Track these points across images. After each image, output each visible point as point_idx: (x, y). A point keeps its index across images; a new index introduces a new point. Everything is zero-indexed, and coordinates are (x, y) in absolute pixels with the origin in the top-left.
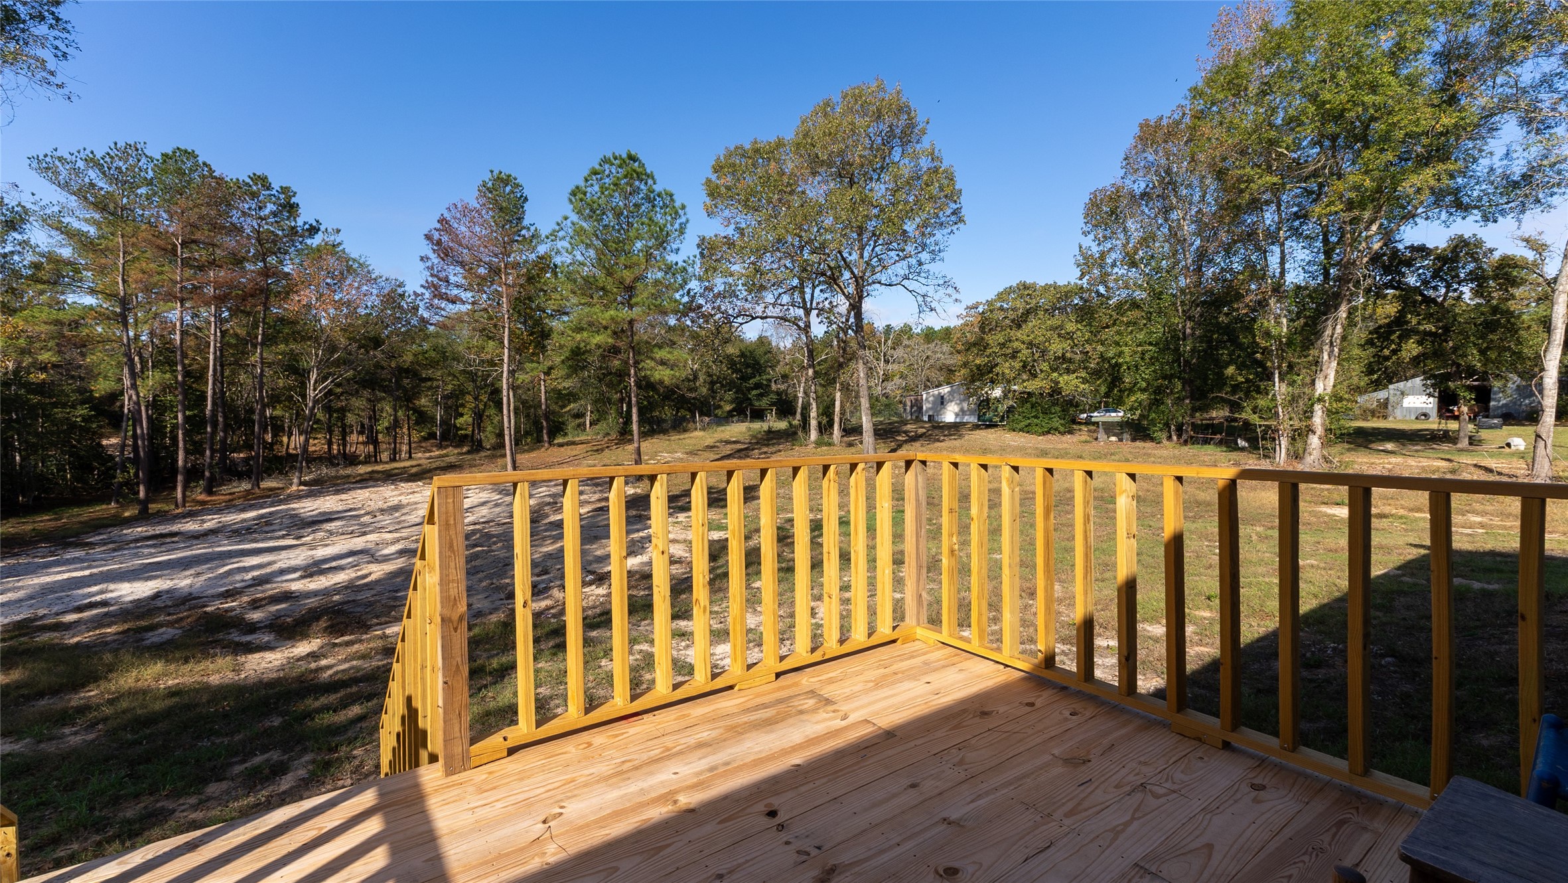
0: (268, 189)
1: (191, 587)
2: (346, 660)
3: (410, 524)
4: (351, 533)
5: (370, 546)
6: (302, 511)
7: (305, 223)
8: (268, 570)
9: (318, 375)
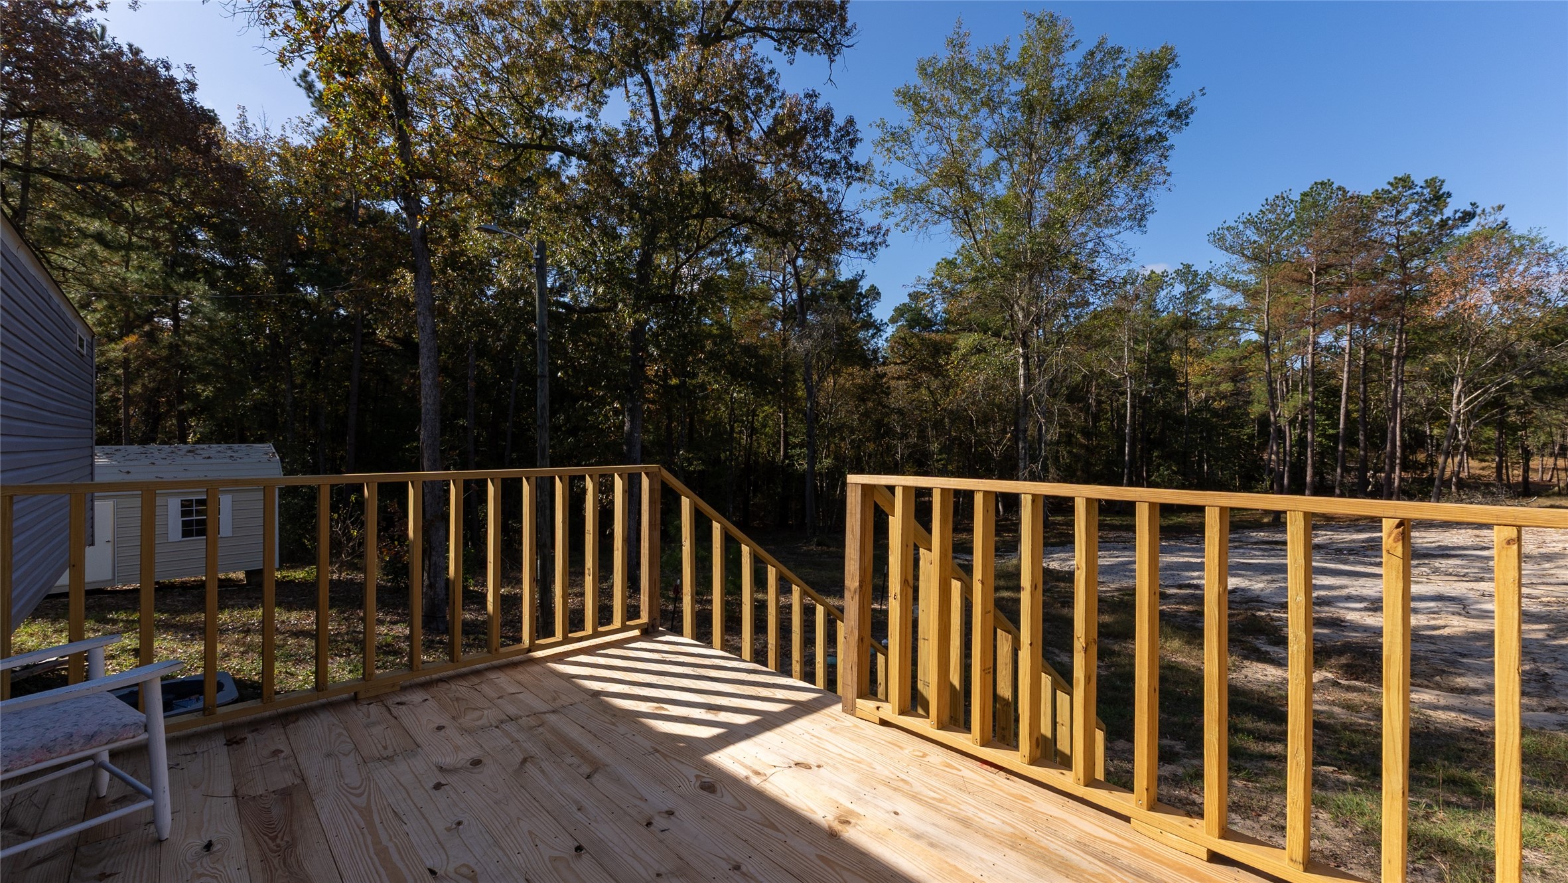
0: (1410, 188)
1: (1262, 590)
2: (1333, 703)
3: (1560, 580)
4: (1464, 576)
5: (1471, 594)
6: (1420, 541)
7: (1456, 212)
8: (1335, 593)
9: (1464, 386)
